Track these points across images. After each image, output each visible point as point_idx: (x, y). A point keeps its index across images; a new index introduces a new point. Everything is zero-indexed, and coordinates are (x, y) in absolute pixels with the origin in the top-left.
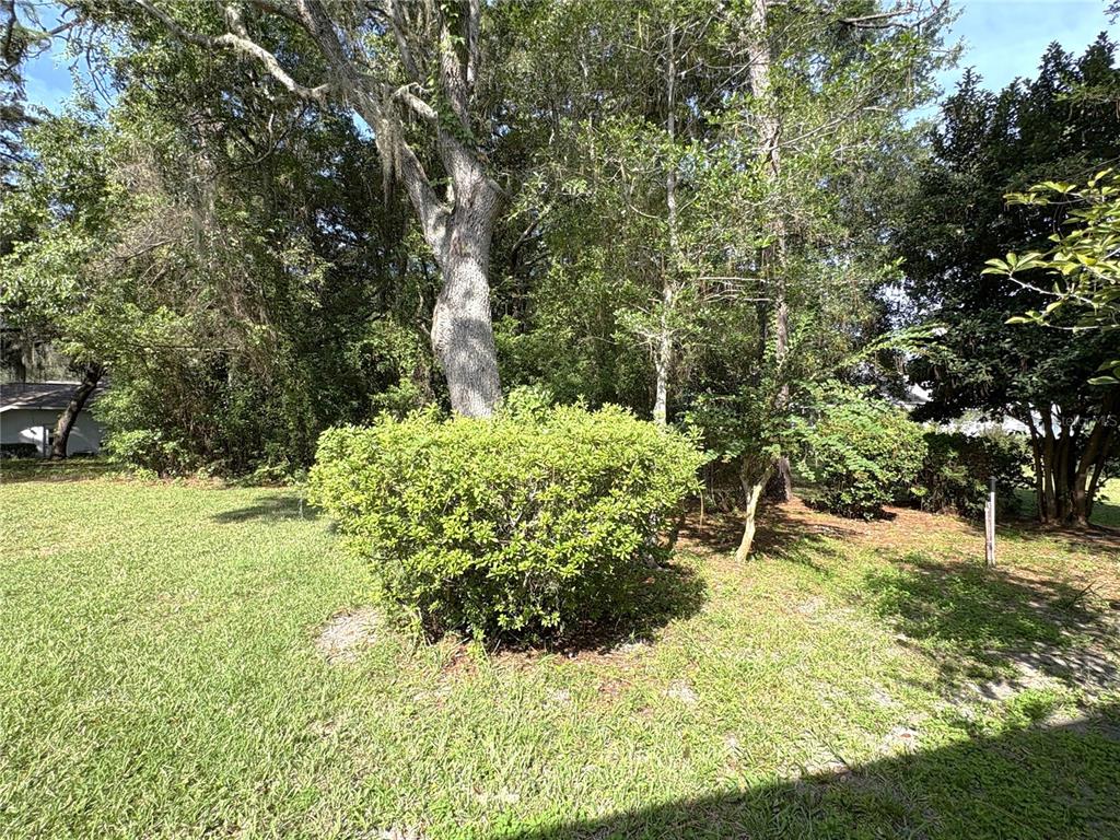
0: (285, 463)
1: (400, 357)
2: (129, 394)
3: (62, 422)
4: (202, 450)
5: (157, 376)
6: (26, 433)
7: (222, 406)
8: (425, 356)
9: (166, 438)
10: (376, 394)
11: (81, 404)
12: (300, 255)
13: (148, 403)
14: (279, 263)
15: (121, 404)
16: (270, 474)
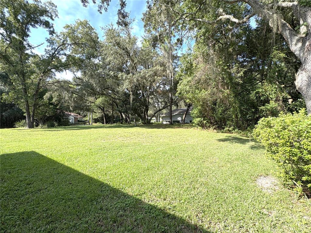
0: (232, 127)
1: (269, 94)
2: (197, 110)
3: (184, 116)
4: (211, 123)
5: (202, 106)
6: (178, 119)
7: (216, 112)
8: (280, 93)
9: (204, 120)
10: (261, 107)
11: (187, 113)
12: (236, 69)
13: (200, 112)
14: (230, 73)
15: (195, 112)
16: (228, 130)
